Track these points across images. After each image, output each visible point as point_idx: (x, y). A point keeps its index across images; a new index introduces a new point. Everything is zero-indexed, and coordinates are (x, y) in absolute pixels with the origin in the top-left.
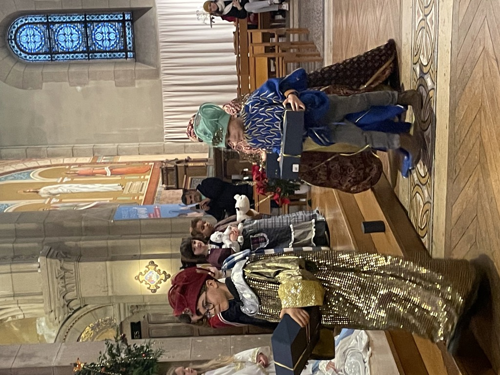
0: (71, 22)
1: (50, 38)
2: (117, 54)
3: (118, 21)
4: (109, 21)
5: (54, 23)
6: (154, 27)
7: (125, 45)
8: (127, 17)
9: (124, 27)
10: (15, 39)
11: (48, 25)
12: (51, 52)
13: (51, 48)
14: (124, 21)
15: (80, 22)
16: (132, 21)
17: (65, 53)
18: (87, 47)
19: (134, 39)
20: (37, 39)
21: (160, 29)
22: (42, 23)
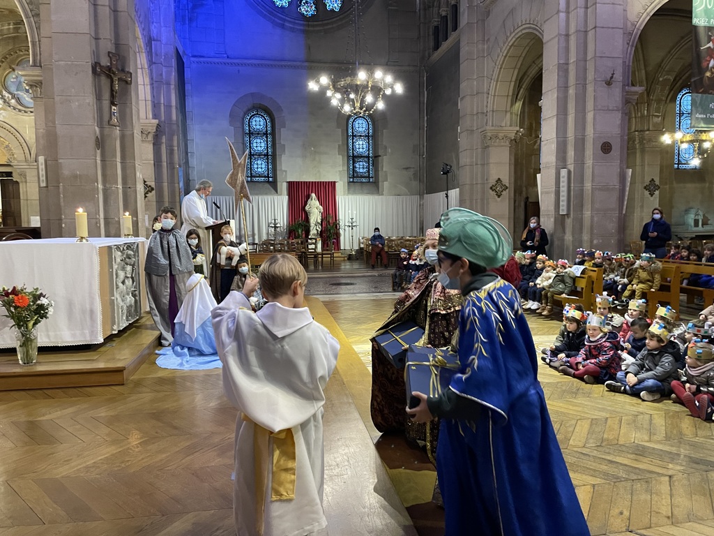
0: (267, 147)
1: (258, 134)
2: (249, 171)
3: (268, 174)
4: (268, 169)
5: (267, 137)
6: (266, 194)
7: (255, 177)
8: (271, 179)
9: (265, 177)
10: (257, 114)
11: (266, 134)
12: (250, 134)
13: (252, 134)
14: (268, 177)
15: (268, 152)
16: (268, 182)
17: (250, 142)
18: (253, 155)
19: (258, 182)
20: (258, 127)
21: (265, 197)
22: (267, 131)
